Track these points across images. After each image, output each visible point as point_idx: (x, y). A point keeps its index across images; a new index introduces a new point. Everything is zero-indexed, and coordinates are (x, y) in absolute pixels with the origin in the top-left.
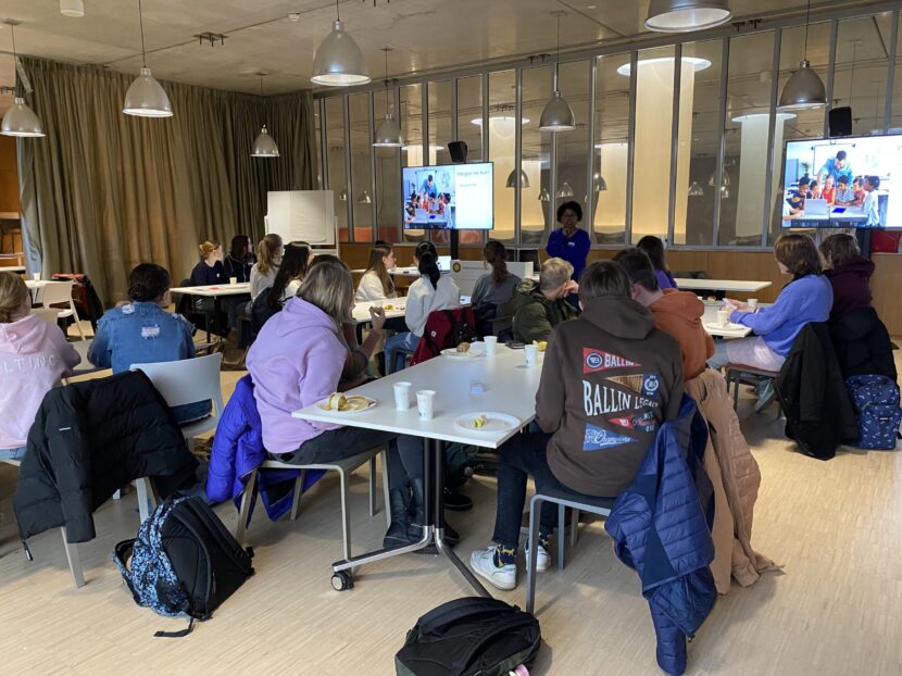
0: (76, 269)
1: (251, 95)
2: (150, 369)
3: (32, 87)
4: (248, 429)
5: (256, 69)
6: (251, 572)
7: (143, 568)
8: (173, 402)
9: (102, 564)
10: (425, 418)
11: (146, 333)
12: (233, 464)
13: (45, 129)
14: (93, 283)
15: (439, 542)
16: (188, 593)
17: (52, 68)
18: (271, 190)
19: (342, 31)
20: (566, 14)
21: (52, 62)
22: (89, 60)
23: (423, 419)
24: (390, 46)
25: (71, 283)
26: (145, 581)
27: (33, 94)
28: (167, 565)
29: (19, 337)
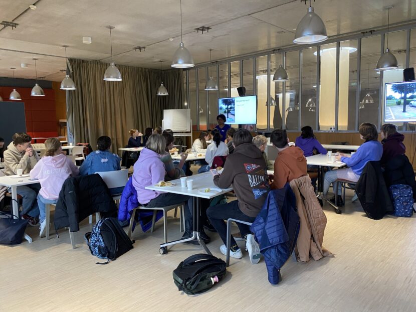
0: (86, 142)
1: (159, 70)
2: (102, 174)
3: (73, 70)
4: (132, 194)
5: (159, 60)
6: (132, 247)
7: (94, 241)
8: (110, 186)
9: (83, 243)
10: (189, 189)
11: (103, 160)
12: (127, 207)
13: (77, 86)
14: (92, 147)
15: (198, 238)
16: (108, 250)
17: (80, 62)
18: (166, 109)
19: (183, 47)
20: (284, 32)
21: (80, 60)
22: (94, 59)
23: (189, 190)
24: (212, 48)
25: (83, 147)
26: (94, 246)
27: (73, 73)
28: (102, 240)
29: (56, 162)
